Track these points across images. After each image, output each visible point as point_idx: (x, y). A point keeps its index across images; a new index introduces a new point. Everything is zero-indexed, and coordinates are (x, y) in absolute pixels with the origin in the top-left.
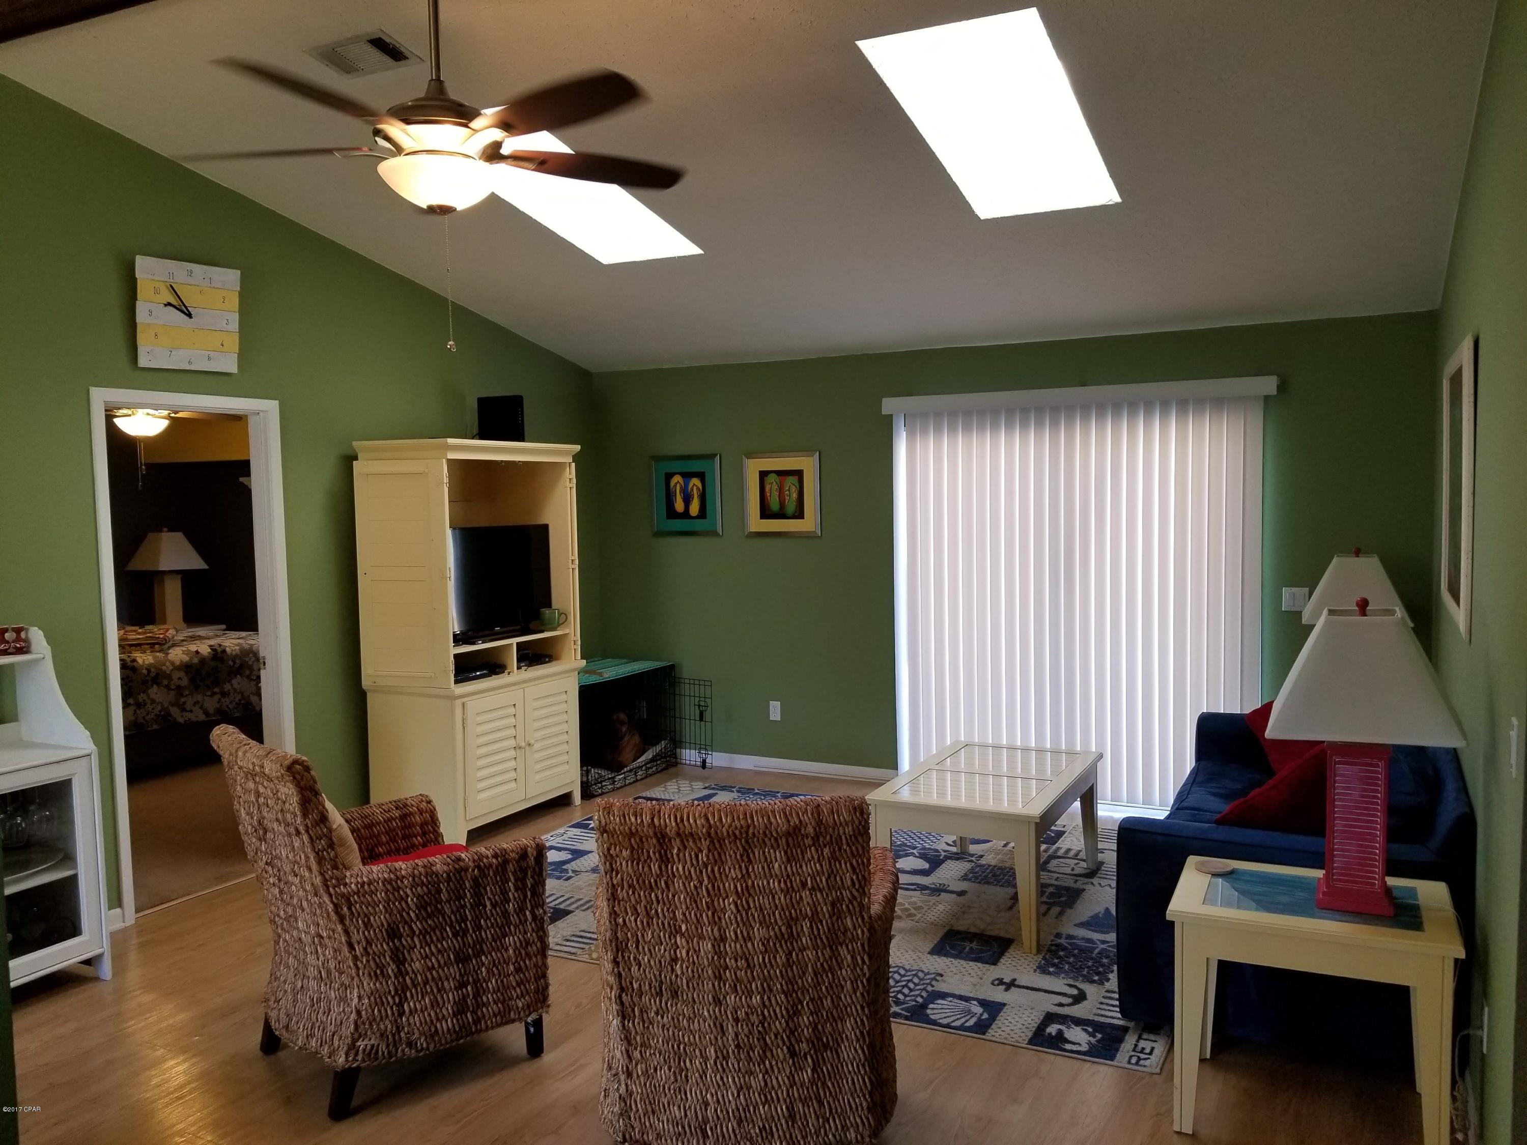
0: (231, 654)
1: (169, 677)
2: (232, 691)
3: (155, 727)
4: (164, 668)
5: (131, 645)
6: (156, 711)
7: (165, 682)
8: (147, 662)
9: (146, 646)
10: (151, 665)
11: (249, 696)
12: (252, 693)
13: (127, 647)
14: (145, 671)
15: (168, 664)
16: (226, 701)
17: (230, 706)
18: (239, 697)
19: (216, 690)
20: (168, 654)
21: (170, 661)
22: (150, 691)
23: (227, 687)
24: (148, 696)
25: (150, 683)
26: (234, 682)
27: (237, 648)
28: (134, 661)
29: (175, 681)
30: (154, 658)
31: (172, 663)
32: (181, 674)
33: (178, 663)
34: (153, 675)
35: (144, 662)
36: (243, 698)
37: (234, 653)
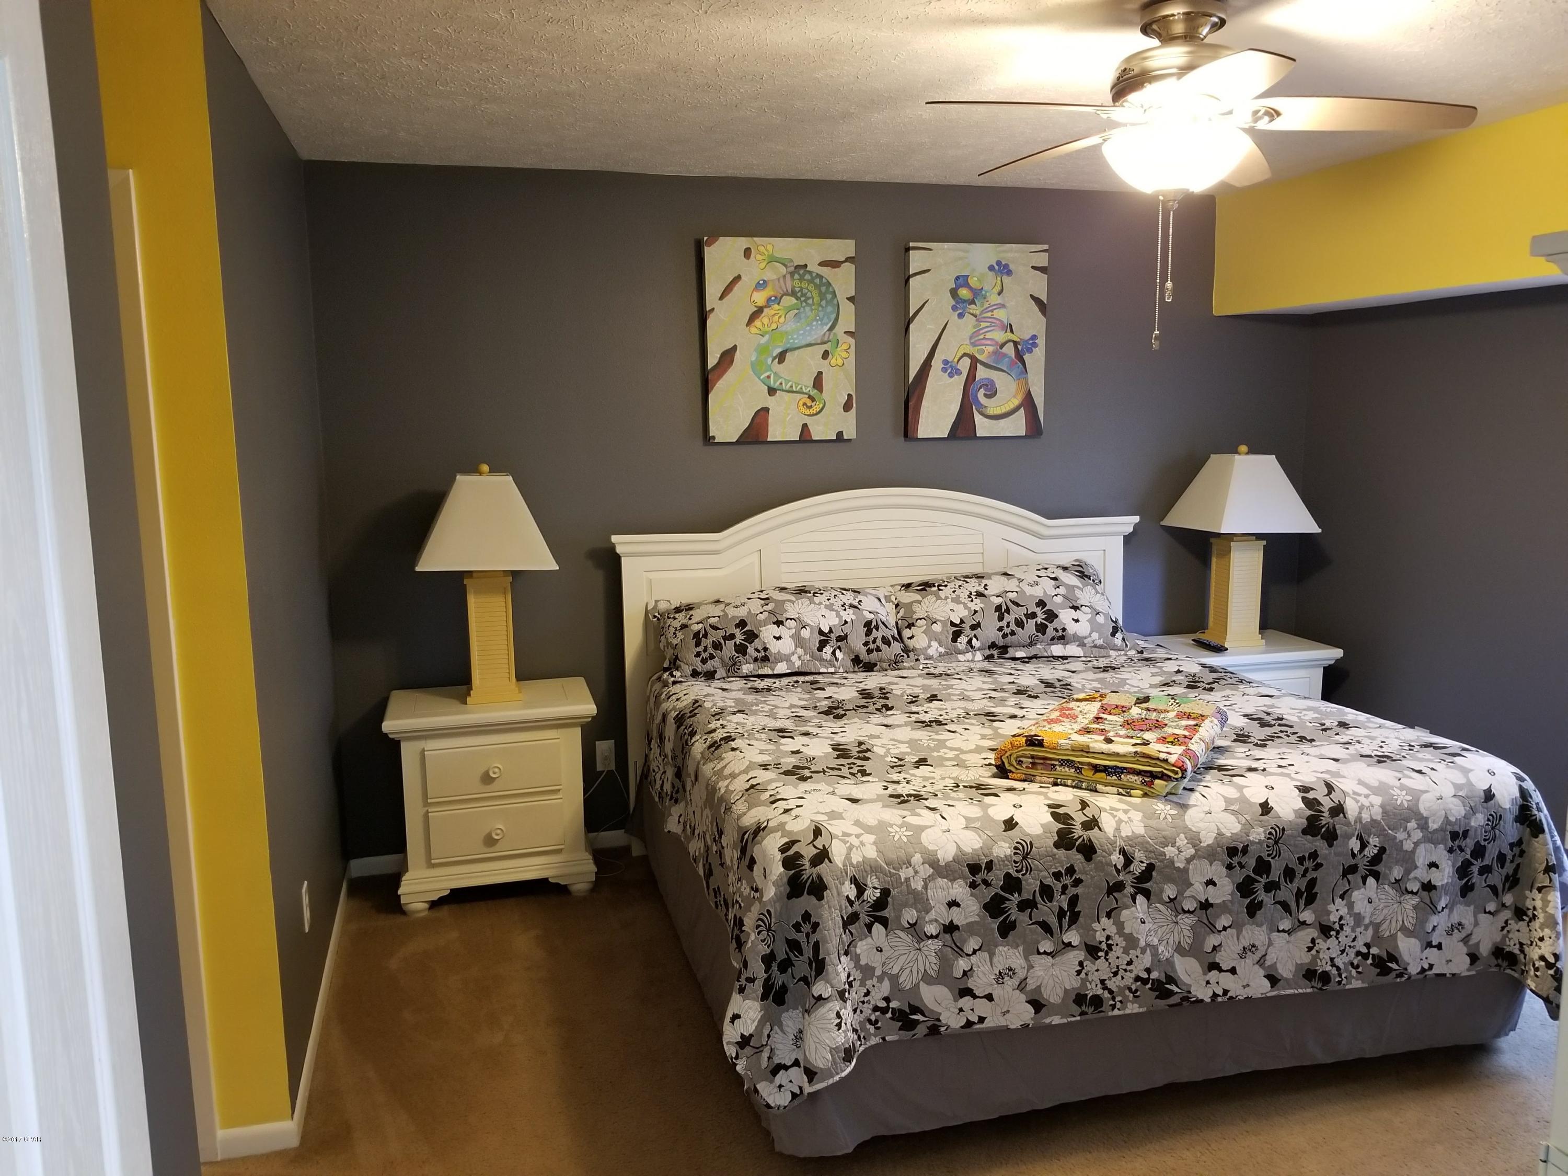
0: (1359, 819)
1: (1181, 878)
2: (1349, 921)
3: (1133, 1008)
4: (1170, 851)
5: (1096, 768)
6: (1138, 969)
7: (1170, 891)
8: (1126, 832)
9: (1134, 778)
10: (1133, 840)
11: (1393, 937)
12: (1403, 929)
13: (1088, 773)
14: (1117, 859)
15: (1182, 841)
16: (1329, 948)
17: (1339, 962)
18: (1368, 936)
19: (1307, 915)
20: (1184, 807)
21: (1187, 830)
22: (1125, 913)
23: (1337, 910)
24: (1120, 926)
25: (1129, 890)
26: (1358, 896)
27: (1377, 800)
28: (1092, 824)
29: (1198, 890)
30: (1149, 816)
31: (1194, 840)
32: (1217, 871)
33: (1208, 839)
34: (1137, 868)
35: (1118, 829)
36: (1377, 938)
37: (1366, 817)
